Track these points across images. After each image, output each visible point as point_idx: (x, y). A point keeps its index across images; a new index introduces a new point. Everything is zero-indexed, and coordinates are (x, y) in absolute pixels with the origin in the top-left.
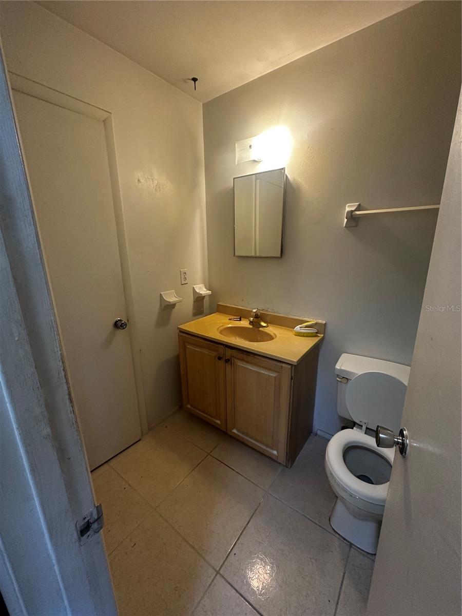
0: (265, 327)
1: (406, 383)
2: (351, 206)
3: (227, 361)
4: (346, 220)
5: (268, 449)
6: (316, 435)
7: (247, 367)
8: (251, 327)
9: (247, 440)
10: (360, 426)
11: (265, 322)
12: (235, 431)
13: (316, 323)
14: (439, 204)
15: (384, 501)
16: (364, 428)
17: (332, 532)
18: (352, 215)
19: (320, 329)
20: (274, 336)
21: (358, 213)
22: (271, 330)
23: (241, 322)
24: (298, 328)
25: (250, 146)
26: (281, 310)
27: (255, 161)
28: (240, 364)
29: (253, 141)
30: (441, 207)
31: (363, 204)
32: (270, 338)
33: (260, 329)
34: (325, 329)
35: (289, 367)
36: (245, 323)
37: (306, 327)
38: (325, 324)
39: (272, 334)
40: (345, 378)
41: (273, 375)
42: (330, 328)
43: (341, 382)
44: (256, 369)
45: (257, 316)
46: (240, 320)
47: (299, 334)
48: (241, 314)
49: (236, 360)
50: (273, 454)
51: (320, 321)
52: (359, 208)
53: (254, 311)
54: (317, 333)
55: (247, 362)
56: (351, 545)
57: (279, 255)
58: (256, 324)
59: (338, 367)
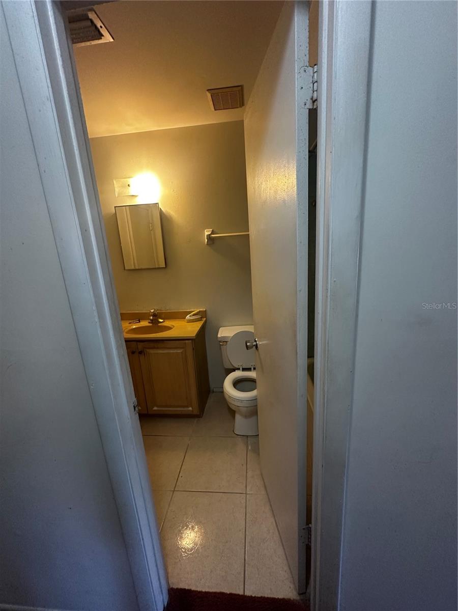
0: (162, 322)
1: (253, 331)
2: (208, 231)
3: (140, 353)
4: (206, 240)
5: (185, 409)
6: (213, 392)
7: (158, 352)
8: (151, 325)
9: (166, 410)
10: (239, 369)
11: (162, 319)
12: (155, 408)
13: (200, 311)
14: (249, 232)
15: (256, 396)
16: (241, 369)
17: (236, 436)
18: (210, 237)
19: (202, 315)
20: (172, 327)
21: (213, 236)
22: (167, 323)
23: (141, 323)
24: (188, 317)
25: (129, 185)
26: (173, 307)
27: (133, 196)
28: (152, 351)
29: (130, 181)
30: (250, 233)
31: (215, 230)
32: (169, 328)
33: (160, 324)
34: (206, 313)
35: (190, 341)
36: (144, 323)
37: (194, 315)
38: (206, 311)
39: (171, 326)
40: (224, 341)
41: (179, 351)
42: (209, 313)
43: (223, 345)
44: (166, 351)
45: (154, 315)
46: (139, 322)
47: (189, 321)
48: (139, 317)
49: (148, 350)
50: (190, 410)
51: (201, 310)
52: (213, 233)
53: (152, 311)
54: (201, 318)
55: (158, 348)
56: (247, 436)
57: (164, 266)
58: (155, 322)
59: (219, 336)
